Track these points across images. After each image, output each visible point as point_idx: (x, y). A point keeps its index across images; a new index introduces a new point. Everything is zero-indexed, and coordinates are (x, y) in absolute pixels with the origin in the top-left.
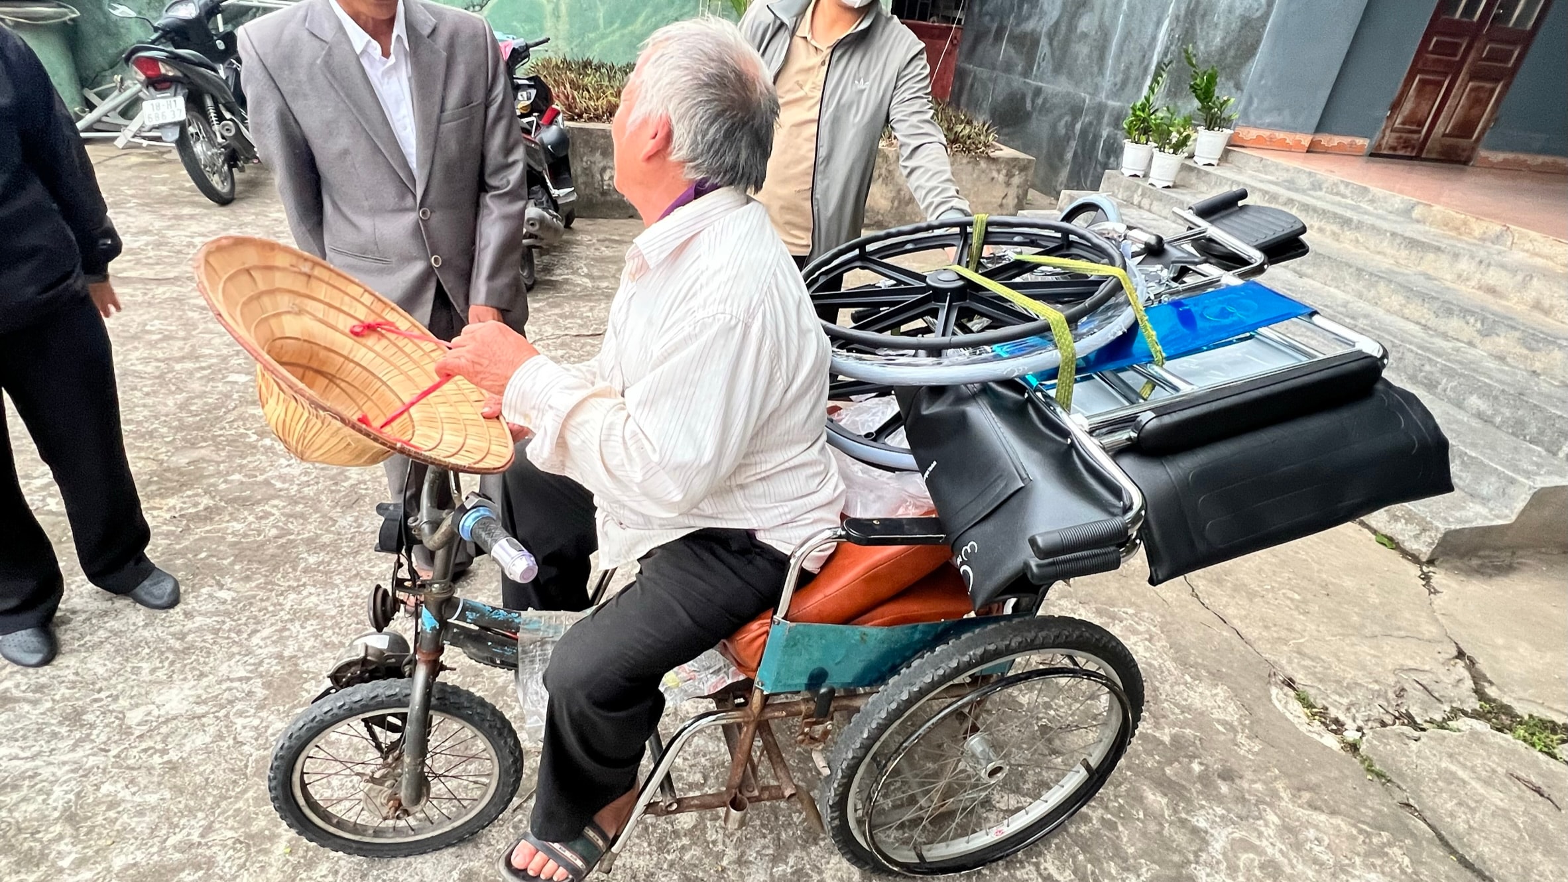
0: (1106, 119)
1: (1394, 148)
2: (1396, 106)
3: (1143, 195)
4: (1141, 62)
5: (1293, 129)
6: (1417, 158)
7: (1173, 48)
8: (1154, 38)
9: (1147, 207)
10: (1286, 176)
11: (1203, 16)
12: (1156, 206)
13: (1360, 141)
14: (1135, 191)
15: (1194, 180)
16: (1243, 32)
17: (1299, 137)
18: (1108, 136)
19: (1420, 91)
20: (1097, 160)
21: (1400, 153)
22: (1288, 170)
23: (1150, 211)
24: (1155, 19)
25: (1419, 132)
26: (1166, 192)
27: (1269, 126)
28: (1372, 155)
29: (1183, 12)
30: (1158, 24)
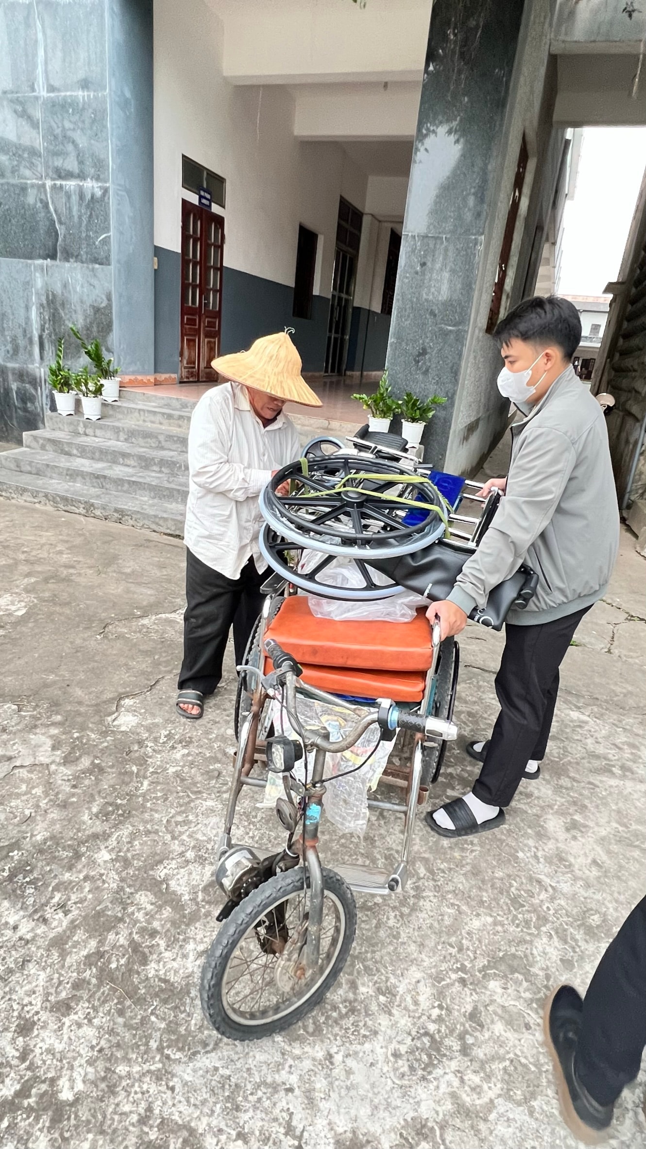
0: (10, 377)
1: (187, 378)
2: (181, 354)
3: (85, 426)
4: (25, 336)
5: (144, 373)
6: (198, 381)
7: (47, 326)
8: (28, 319)
9: (92, 434)
10: (163, 402)
11: (63, 305)
12: (98, 432)
13: (174, 376)
14: (78, 424)
15: (111, 412)
16: (97, 316)
17: (148, 378)
18: (18, 388)
19: (188, 345)
20: (15, 406)
21: (191, 379)
22: (163, 399)
23: (95, 436)
24: (23, 305)
25: (194, 368)
26: (100, 422)
27: (133, 373)
28: (181, 382)
29: (45, 302)
30: (27, 308)
